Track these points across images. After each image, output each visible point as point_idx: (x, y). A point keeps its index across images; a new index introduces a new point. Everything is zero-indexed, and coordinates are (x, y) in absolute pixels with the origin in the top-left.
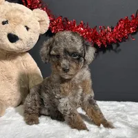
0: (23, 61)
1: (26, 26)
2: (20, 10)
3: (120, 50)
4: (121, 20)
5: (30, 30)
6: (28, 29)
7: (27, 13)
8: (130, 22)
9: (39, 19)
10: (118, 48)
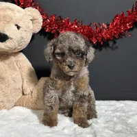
0: (17, 61)
1: (16, 25)
2: (10, 9)
3: (117, 47)
4: (117, 16)
5: (21, 29)
6: (18, 28)
7: (18, 12)
8: (126, 18)
9: (32, 18)
10: (115, 46)
